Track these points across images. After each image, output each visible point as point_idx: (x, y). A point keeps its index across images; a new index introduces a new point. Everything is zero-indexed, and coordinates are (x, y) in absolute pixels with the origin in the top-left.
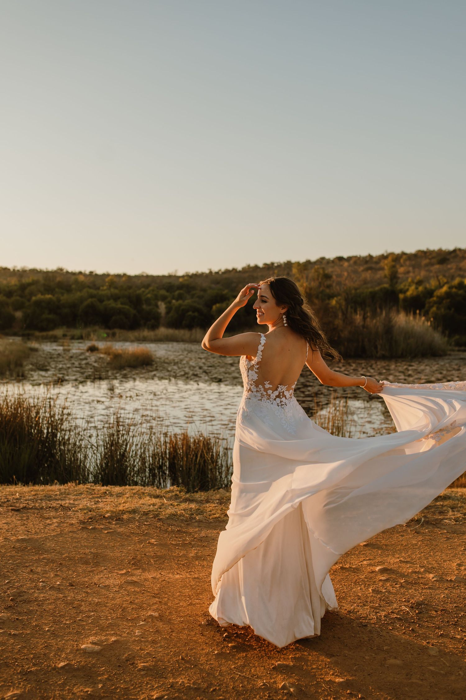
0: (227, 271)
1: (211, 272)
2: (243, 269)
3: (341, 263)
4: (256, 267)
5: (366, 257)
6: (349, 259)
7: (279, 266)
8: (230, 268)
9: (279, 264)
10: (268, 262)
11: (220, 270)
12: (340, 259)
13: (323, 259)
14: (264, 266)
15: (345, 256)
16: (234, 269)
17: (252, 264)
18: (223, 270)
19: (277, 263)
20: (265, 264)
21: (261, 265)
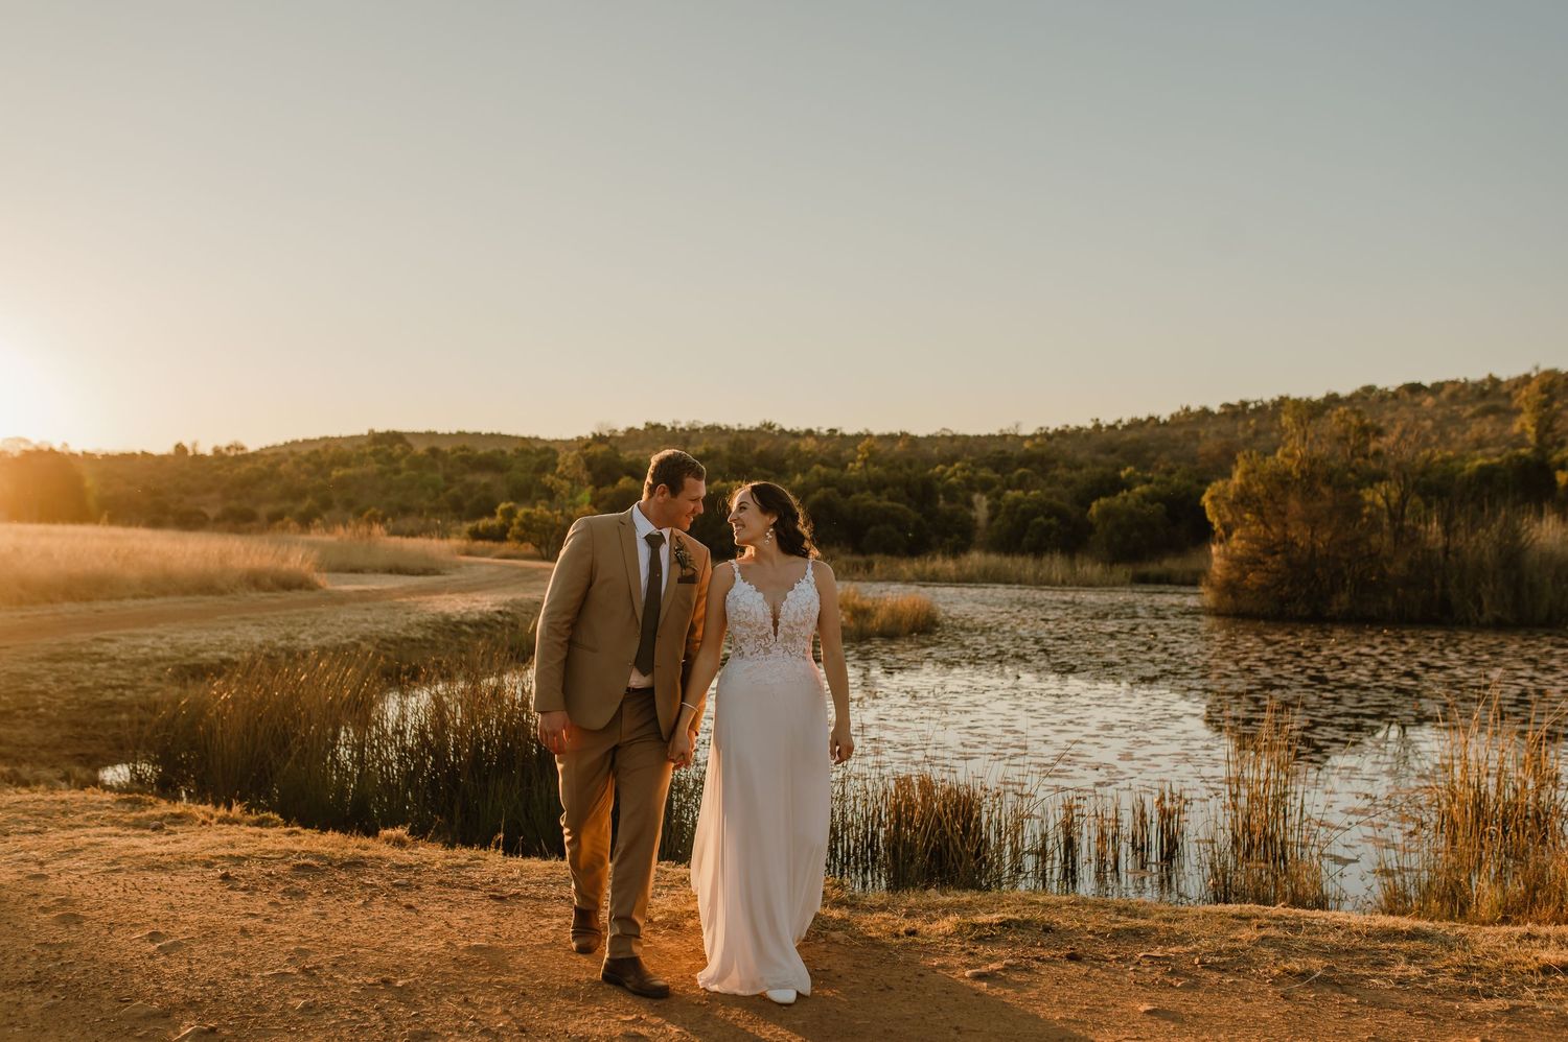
0: (1136, 424)
1: (1098, 427)
2: (1172, 416)
3: (1417, 399)
4: (1205, 413)
5: (1483, 383)
6: (1437, 388)
7: (1261, 409)
8: (1144, 417)
9: (1260, 404)
10: (1235, 401)
11: (1120, 421)
12: (1415, 389)
13: (1369, 389)
14: (1223, 410)
15: (1427, 382)
16: (1151, 418)
17: (1195, 407)
18: (1125, 421)
19: (1255, 402)
20: (1227, 406)
21: (1216, 408)
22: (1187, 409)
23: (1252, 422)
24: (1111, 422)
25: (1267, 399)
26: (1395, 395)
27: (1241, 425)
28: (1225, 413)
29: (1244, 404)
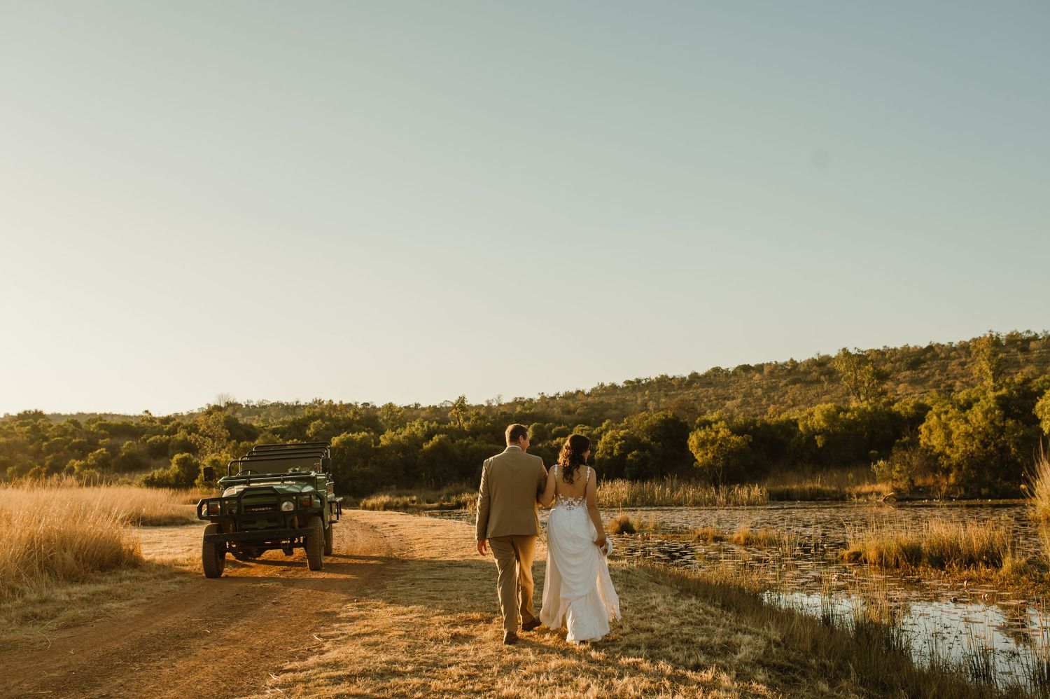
1: (543, 398)
3: (749, 376)
4: (614, 387)
6: (760, 368)
7: (650, 384)
9: (648, 381)
10: (632, 379)
12: (746, 368)
13: (716, 370)
14: (625, 385)
15: (752, 365)
17: (607, 384)
18: (561, 395)
21: (620, 383)
22: (602, 385)
23: (647, 392)
24: (552, 395)
25: (653, 378)
26: (735, 373)
27: (639, 394)
28: (628, 387)
29: (639, 381)
